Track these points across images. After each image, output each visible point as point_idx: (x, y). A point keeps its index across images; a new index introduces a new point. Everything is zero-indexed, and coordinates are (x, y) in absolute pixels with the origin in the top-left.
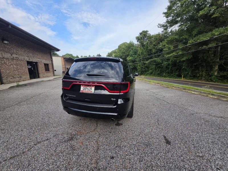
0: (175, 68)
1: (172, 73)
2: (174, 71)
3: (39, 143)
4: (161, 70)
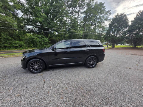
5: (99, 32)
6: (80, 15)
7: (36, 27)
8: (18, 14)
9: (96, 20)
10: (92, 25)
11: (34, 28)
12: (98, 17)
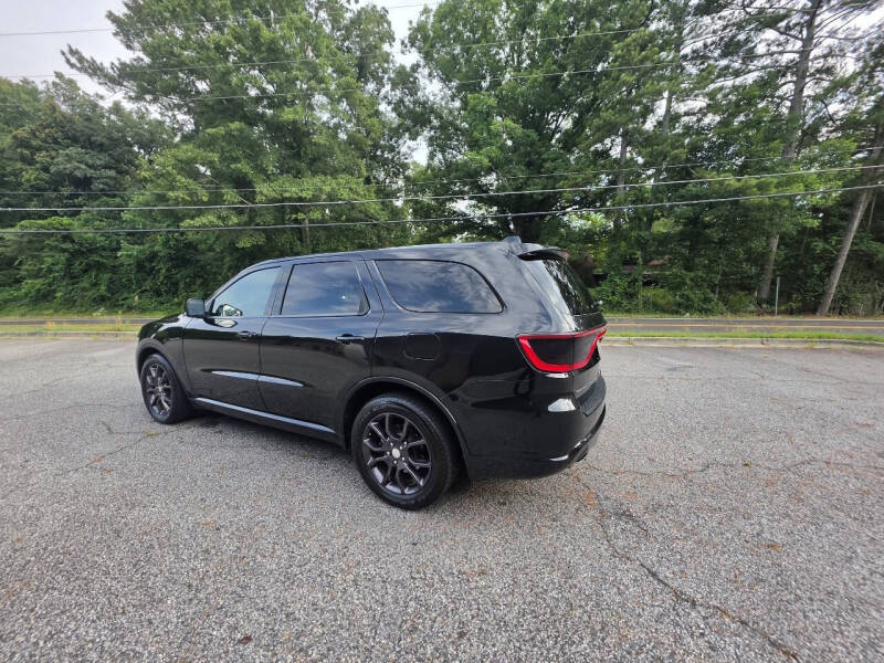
0: (184, 272)
1: (175, 294)
2: (182, 285)
3: (678, 595)
4: (111, 281)
7: (487, 203)
11: (475, 207)
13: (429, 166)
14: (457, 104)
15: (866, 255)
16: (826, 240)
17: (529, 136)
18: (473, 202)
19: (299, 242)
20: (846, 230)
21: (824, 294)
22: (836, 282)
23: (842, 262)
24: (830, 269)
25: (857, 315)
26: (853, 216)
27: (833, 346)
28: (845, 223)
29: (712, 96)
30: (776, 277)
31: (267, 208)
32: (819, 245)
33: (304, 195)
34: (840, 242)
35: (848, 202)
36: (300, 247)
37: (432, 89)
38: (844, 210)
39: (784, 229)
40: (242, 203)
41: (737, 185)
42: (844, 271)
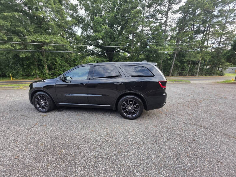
5: (216, 45)
6: (171, 16)
7: (98, 47)
8: (75, 31)
9: (210, 20)
10: (198, 32)
11: (95, 48)
12: (215, 13)
13: (81, 35)
14: (89, 18)
15: (176, 64)
16: (170, 61)
17: (111, 31)
18: (94, 47)
19: (42, 56)
20: (173, 59)
21: (170, 72)
22: (172, 70)
23: (173, 65)
24: (171, 67)
25: (175, 76)
26: (174, 56)
27: (176, 82)
28: (173, 58)
29: (151, 27)
30: (162, 68)
31: (30, 44)
32: (169, 62)
33: (46, 41)
34: (172, 62)
35: (174, 54)
36: (42, 58)
37: (82, 12)
38: (173, 55)
39: (164, 59)
40: (20, 42)
41: (156, 48)
42: (173, 67)
